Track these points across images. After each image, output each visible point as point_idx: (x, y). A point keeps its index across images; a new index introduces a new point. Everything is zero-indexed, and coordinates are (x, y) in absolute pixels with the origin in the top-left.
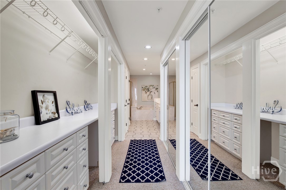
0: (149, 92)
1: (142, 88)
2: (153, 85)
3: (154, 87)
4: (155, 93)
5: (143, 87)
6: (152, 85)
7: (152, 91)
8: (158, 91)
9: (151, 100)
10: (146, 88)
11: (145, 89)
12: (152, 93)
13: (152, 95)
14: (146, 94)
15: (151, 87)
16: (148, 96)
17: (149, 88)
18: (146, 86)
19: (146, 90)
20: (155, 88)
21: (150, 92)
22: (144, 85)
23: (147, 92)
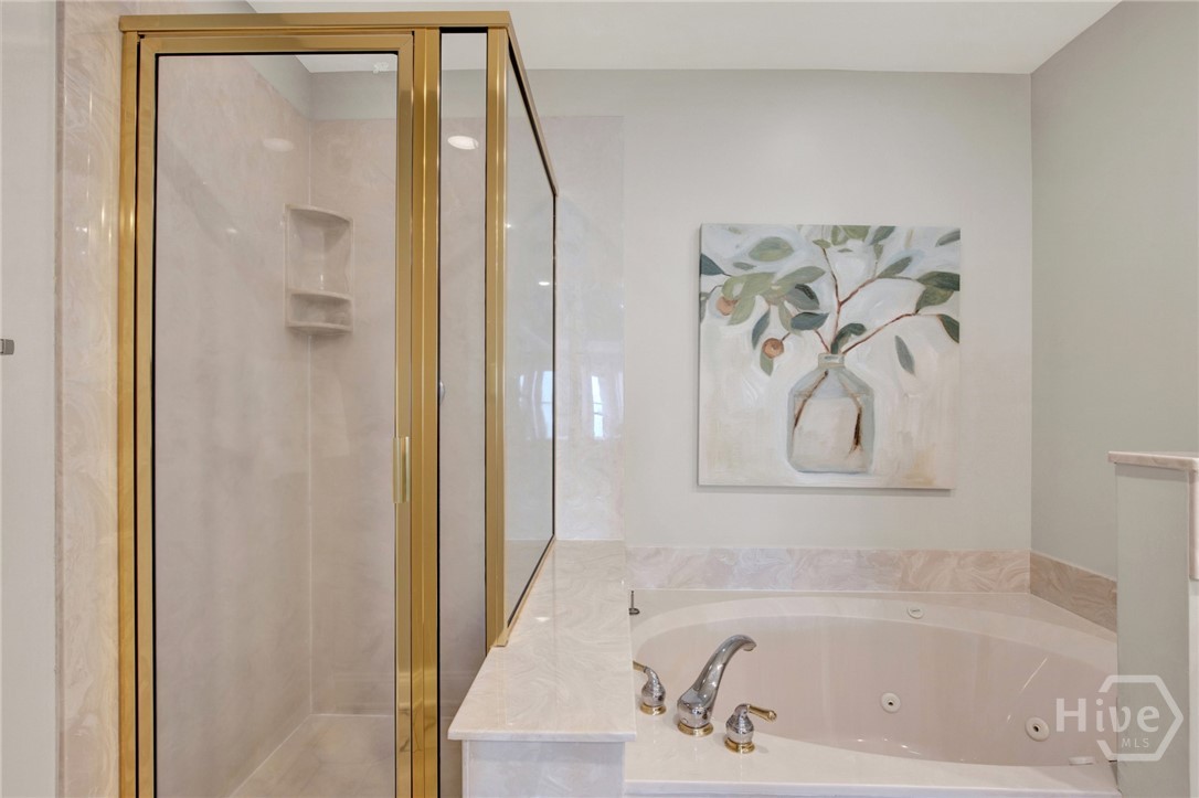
0: (809, 334)
1: (706, 266)
2: (886, 232)
3: (893, 250)
4: (906, 359)
5: (722, 253)
6: (859, 232)
7: (857, 329)
8: (952, 328)
9: (855, 460)
10: (760, 267)
11: (755, 283)
12: (856, 359)
13: (860, 393)
14: (767, 366)
15: (851, 265)
16: (803, 398)
17: (816, 273)
18: (773, 248)
19: (761, 305)
20: (915, 270)
21: (828, 331)
22: (735, 230)
23: (777, 345)
